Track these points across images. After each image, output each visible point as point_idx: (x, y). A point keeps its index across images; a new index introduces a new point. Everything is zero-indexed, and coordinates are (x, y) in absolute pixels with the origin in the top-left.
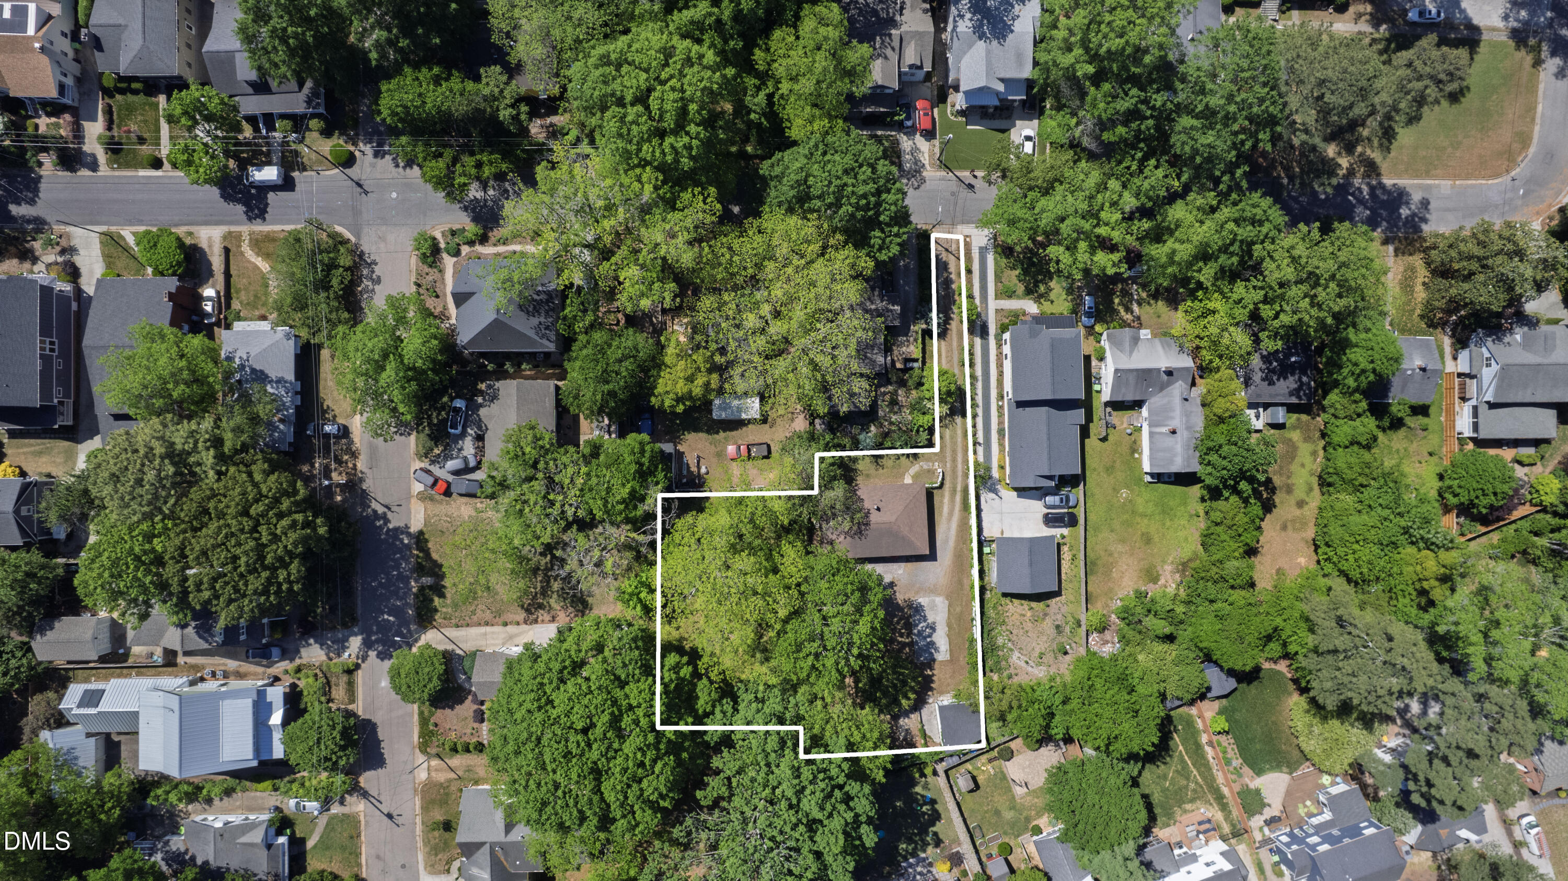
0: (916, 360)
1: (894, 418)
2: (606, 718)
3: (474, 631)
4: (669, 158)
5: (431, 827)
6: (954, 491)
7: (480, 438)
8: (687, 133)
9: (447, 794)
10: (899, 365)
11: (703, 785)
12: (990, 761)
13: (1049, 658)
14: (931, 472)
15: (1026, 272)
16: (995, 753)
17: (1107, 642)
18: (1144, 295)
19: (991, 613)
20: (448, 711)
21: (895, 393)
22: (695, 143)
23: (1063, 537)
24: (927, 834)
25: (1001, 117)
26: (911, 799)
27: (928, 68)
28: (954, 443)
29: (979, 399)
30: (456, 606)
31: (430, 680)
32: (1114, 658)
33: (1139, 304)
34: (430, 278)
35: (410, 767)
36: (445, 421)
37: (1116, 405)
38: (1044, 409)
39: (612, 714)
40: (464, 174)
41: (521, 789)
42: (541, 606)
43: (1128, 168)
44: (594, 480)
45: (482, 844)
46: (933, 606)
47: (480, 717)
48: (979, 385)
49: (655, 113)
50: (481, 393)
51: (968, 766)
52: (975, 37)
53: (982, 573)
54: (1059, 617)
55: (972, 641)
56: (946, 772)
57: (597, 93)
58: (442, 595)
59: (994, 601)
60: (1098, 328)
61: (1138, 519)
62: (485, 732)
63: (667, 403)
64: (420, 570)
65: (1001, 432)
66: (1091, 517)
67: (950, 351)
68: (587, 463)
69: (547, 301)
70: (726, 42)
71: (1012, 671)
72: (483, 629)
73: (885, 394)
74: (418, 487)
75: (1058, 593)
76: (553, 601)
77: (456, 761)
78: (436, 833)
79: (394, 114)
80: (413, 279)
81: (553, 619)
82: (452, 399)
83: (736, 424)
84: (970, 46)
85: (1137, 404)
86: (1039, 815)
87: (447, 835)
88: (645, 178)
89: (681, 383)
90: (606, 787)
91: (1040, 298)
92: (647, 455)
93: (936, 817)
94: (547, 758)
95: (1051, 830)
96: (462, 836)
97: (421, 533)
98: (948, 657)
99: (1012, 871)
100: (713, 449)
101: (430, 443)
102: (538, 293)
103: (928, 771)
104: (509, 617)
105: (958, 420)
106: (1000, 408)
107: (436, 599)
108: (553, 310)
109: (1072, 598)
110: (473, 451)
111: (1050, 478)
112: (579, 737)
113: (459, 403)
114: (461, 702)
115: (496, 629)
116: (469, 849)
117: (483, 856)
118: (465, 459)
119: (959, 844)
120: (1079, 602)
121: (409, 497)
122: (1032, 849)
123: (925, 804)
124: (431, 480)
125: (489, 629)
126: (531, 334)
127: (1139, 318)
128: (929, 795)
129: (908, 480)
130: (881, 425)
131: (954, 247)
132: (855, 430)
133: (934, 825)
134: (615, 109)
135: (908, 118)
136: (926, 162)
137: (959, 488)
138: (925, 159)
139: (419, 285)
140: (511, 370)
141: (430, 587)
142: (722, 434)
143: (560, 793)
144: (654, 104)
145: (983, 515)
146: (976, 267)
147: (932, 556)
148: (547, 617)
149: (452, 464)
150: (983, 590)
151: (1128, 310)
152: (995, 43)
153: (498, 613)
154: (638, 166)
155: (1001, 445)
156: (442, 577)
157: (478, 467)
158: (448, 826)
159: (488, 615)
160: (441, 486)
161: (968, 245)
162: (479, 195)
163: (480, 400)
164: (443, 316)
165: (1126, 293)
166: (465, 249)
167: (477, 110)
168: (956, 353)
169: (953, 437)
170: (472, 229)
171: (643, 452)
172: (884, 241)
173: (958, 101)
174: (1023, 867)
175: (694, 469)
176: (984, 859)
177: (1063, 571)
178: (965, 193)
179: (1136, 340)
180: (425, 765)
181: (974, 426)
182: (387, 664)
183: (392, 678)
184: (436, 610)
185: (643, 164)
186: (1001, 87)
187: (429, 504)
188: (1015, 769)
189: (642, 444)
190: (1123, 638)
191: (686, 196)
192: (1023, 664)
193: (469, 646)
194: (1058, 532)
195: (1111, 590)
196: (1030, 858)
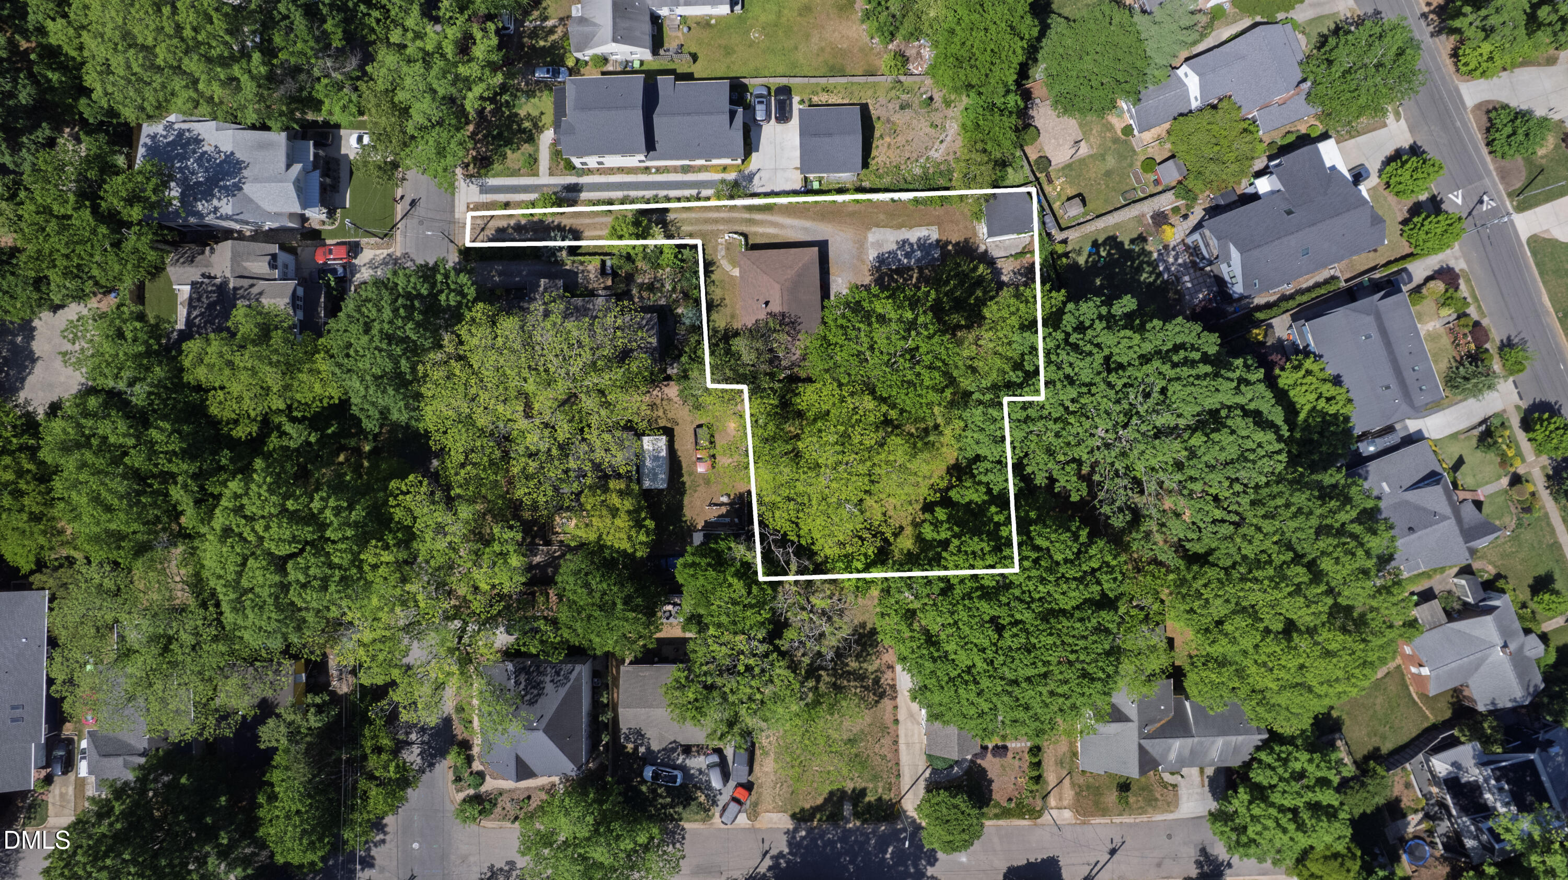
0: (603, 263)
1: (668, 287)
2: (984, 606)
3: (905, 758)
4: (349, 533)
5: (1125, 806)
6: (751, 222)
7: (687, 750)
8: (321, 511)
9: (1088, 787)
10: (609, 283)
11: (1066, 494)
12: (1050, 181)
13: (937, 118)
14: (729, 246)
15: (508, 142)
16: (1042, 176)
17: (919, 53)
18: (536, 14)
19: (886, 181)
20: (994, 786)
21: (641, 287)
22: (332, 503)
23: (802, 102)
24: (1132, 251)
25: (337, 170)
26: (1093, 269)
27: (275, 248)
28: (697, 221)
29: (649, 194)
30: (875, 778)
31: (956, 807)
32: (935, 45)
33: (546, 19)
34: (508, 806)
35: (1055, 829)
36: (668, 789)
37: (657, 44)
38: (657, 120)
39: (980, 598)
40: (386, 768)
41: (1068, 703)
42: (877, 681)
43: (378, 21)
44: (724, 619)
45: (1141, 748)
46: (878, 244)
47: (1000, 750)
48: (633, 194)
49: (294, 548)
50: (636, 749)
51: (1056, 206)
52: (239, 195)
53: (841, 191)
54: (890, 106)
55: (916, 201)
56: (1062, 229)
57: (273, 615)
58: (863, 792)
59: (873, 177)
60: (570, 63)
61: (784, 20)
62: (1019, 745)
63: (642, 537)
64: (835, 817)
65: (685, 170)
66: (781, 70)
67: (594, 226)
68: (707, 626)
69: (528, 673)
70: (222, 468)
71: (951, 158)
72: (902, 747)
73: (641, 298)
74: (742, 819)
75: (864, 108)
76: (871, 667)
77: (1051, 777)
78: (1132, 800)
79: (312, 846)
80: (508, 824)
81: (891, 667)
82: (644, 782)
83: (674, 462)
84: (250, 200)
85: (656, 20)
86: (1110, 127)
87: (1134, 787)
88: (372, 560)
89: (618, 522)
90: (1067, 603)
91: (538, 127)
92: (697, 560)
93: (1112, 241)
94: (1030, 672)
95: (1127, 115)
96: (1133, 771)
97: (793, 816)
98: (935, 228)
99: (1173, 156)
100: (702, 489)
101: (693, 806)
102: (517, 683)
103: (1060, 249)
104: (888, 718)
105: (671, 216)
106: (659, 170)
107: (867, 799)
108: (538, 667)
109: (870, 92)
110: (702, 758)
111: (732, 114)
112: (1007, 634)
113: (648, 773)
114: (984, 771)
115: (902, 732)
116: (1147, 762)
117: (1154, 747)
118: (710, 766)
119: (1143, 215)
120: (875, 85)
121: (753, 830)
122: (1148, 136)
123: (1098, 253)
124: (734, 807)
125: (902, 741)
126: (563, 691)
127: (561, 19)
128: (1087, 248)
129: (736, 272)
130: (676, 301)
131: (479, 222)
132: (682, 330)
133: (1122, 243)
134: (293, 595)
135: (334, 271)
136: (386, 252)
137: (747, 216)
138: (383, 253)
139: (516, 818)
140: (610, 715)
141: (855, 806)
142: (685, 479)
143: (1072, 657)
144: (284, 550)
145: (777, 189)
146: (502, 198)
147: (823, 247)
148: (889, 674)
149: (716, 782)
150: (861, 190)
151: (552, 31)
152: (245, 173)
153: (884, 729)
154: (360, 569)
155: (701, 169)
156: (843, 792)
157: (719, 751)
158: (1124, 787)
159: (887, 741)
160: (741, 794)
161: (477, 207)
162: (416, 750)
163: (642, 750)
164: (550, 790)
165: (534, 34)
166: (477, 766)
167: (307, 752)
168: (597, 220)
169: (691, 222)
170: (452, 758)
171: (693, 565)
172: (451, 291)
173: (316, 216)
174: (1168, 146)
175: (724, 510)
176: (1160, 188)
177: (840, 101)
178: (420, 210)
179: (582, 20)
180: (1053, 812)
181: (679, 200)
182: (940, 855)
183: (954, 850)
184: (880, 799)
185: (357, 563)
186: (297, 168)
187: (761, 808)
188: (1060, 155)
189: (685, 566)
190: (915, 34)
191: (398, 514)
192: (944, 145)
193: (922, 763)
194: (796, 107)
195: (862, 50)
196: (1159, 138)
